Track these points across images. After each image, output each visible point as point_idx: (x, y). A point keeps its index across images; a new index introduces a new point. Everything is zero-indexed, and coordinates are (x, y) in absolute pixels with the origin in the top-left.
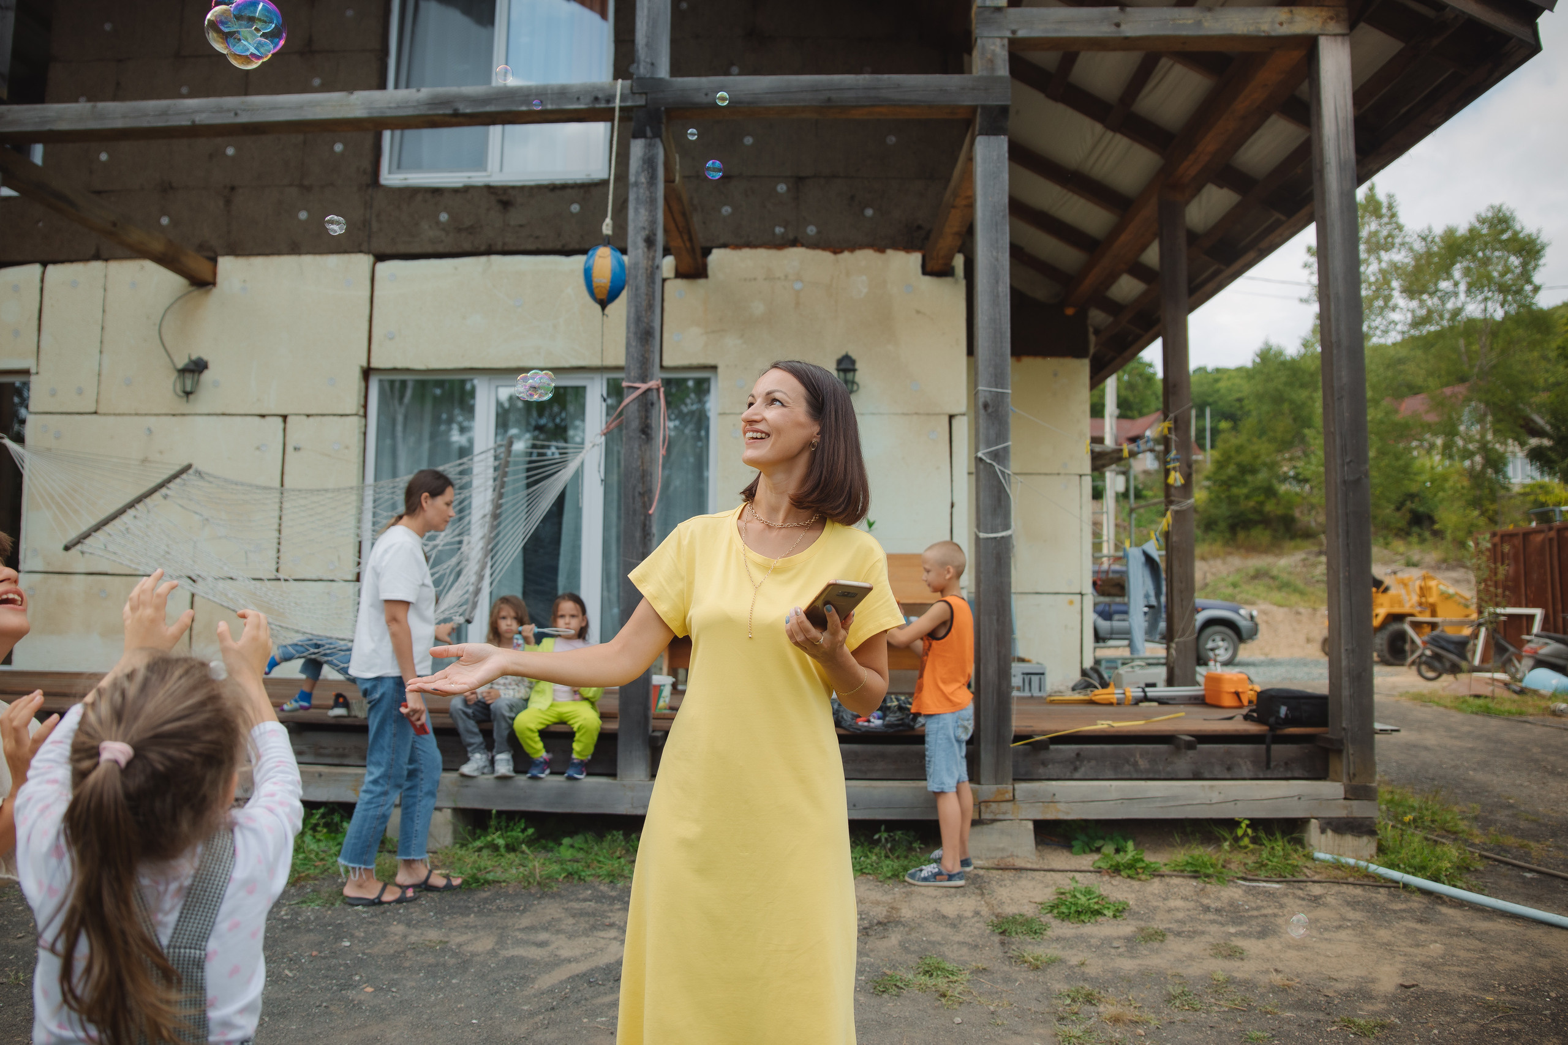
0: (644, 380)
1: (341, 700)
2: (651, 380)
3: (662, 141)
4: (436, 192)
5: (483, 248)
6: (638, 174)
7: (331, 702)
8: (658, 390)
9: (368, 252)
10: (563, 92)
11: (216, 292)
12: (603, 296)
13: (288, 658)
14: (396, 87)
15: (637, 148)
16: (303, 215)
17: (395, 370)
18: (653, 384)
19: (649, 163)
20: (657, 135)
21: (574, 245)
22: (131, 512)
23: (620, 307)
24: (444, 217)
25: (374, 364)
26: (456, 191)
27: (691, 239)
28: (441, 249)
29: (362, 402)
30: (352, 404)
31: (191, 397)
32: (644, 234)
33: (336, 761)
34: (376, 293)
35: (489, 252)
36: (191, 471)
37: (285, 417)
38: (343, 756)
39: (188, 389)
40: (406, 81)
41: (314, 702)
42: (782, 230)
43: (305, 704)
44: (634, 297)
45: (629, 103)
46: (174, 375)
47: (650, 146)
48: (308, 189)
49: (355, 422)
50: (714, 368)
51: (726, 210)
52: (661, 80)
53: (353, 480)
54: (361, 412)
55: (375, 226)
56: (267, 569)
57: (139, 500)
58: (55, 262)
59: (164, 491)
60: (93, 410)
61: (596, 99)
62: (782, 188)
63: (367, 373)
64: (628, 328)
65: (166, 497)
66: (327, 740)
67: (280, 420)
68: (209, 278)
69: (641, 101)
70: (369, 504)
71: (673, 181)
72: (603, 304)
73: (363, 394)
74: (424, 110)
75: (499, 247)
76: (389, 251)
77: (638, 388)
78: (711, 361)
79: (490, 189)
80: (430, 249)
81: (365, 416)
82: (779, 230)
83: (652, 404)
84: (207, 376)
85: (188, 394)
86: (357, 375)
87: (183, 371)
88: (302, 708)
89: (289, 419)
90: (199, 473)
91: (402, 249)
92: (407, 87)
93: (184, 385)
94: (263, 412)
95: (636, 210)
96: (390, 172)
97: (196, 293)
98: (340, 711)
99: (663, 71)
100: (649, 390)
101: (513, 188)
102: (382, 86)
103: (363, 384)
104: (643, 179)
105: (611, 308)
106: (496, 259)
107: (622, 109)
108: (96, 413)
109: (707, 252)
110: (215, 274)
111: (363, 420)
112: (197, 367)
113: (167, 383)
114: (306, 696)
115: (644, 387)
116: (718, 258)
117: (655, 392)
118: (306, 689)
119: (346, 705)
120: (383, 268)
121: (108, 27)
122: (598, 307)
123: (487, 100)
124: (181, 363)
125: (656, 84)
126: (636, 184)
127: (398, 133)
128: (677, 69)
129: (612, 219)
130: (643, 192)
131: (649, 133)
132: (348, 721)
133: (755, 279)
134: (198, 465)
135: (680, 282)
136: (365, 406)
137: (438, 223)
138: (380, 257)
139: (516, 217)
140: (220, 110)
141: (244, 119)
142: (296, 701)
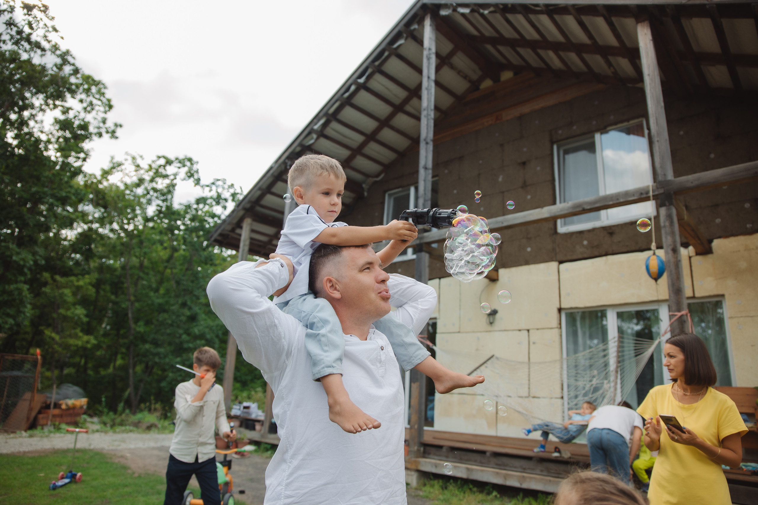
0: (679, 311)
1: (557, 450)
3: (674, 206)
4: (581, 233)
5: (604, 253)
6: (664, 222)
7: (553, 450)
8: (687, 315)
9: (556, 261)
10: (627, 193)
11: (499, 283)
12: (655, 276)
13: (535, 430)
14: (560, 202)
15: (663, 211)
16: (529, 249)
17: (571, 308)
18: (683, 312)
19: (669, 217)
20: (671, 204)
21: (644, 247)
23: (664, 280)
24: (585, 243)
25: (563, 306)
26: (589, 231)
27: (699, 239)
28: (586, 256)
29: (559, 322)
30: (554, 323)
31: (493, 324)
32: (671, 247)
33: (556, 475)
34: (561, 277)
35: (606, 254)
36: (494, 357)
37: (528, 331)
38: (559, 474)
39: (491, 321)
41: (547, 450)
42: (751, 225)
43: (542, 450)
44: (670, 276)
45: (656, 193)
46: (486, 316)
47: (668, 209)
48: (529, 239)
49: (556, 331)
50: (723, 296)
51: (718, 221)
52: (669, 181)
53: (558, 357)
54: (559, 326)
55: (558, 250)
56: (524, 392)
57: (478, 368)
58: (443, 277)
59: (485, 365)
60: (458, 331)
61: (642, 194)
62: (747, 205)
63: (560, 310)
64: (669, 288)
65: (486, 367)
66: (552, 466)
67: (526, 332)
68: (496, 278)
69: (661, 191)
70: (565, 366)
71: (683, 219)
72: (656, 279)
73: (559, 318)
74: (571, 210)
75: (611, 252)
76: (564, 259)
77: (676, 315)
78: (720, 293)
79: (604, 229)
80: (581, 257)
81: (560, 328)
82: (749, 226)
83: (685, 322)
84: (498, 316)
85: (491, 323)
86: (556, 311)
87: (490, 315)
88: (542, 451)
89: (530, 331)
90: (497, 358)
91: (569, 258)
92: (564, 202)
93: (490, 320)
94: (520, 328)
95: (666, 238)
96: (561, 227)
97: (492, 284)
98: (556, 454)
99: (670, 176)
100: (682, 316)
101: (614, 226)
102: (554, 203)
103: (558, 315)
104: (667, 224)
105: (660, 281)
106: (610, 258)
107: (653, 196)
108: (459, 332)
109: (710, 241)
110: (498, 276)
111: (560, 330)
112: (494, 313)
113: (484, 320)
114: (543, 447)
115: (679, 314)
116: (716, 243)
117: (685, 317)
118: (543, 443)
119: (559, 452)
120: (563, 266)
121: (455, 192)
122: (653, 281)
123: (595, 202)
124: (488, 311)
125: (667, 183)
126: (665, 226)
127: (563, 220)
128: (677, 174)
129: (656, 242)
130: (668, 229)
131: (667, 203)
132: (560, 459)
133: (739, 251)
134: (497, 354)
135: (699, 258)
136: (560, 324)
137: (583, 245)
138: (561, 262)
139: (616, 238)
140: (497, 222)
141: (505, 224)
142: (539, 448)
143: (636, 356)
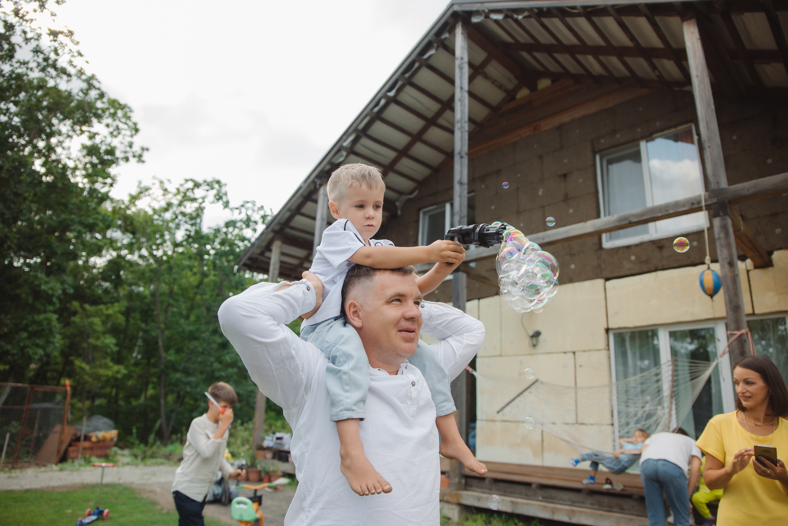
0: (738, 329)
1: (608, 481)
2: (742, 329)
3: (729, 216)
4: (628, 247)
5: (653, 269)
6: (719, 234)
7: (604, 482)
8: (747, 334)
9: (601, 278)
10: (676, 204)
12: (710, 292)
13: (584, 460)
14: (605, 216)
15: (717, 222)
16: (573, 266)
17: (620, 328)
18: (743, 331)
19: (724, 228)
20: (726, 214)
21: (697, 261)
22: (518, 399)
23: (720, 296)
24: (633, 258)
25: (611, 326)
26: (637, 245)
27: (758, 251)
28: (633, 272)
29: (607, 343)
30: (602, 344)
31: (536, 347)
32: (727, 261)
33: (608, 509)
34: (608, 295)
35: (656, 270)
36: (539, 382)
37: (574, 353)
38: (611, 507)
39: (534, 343)
40: (608, 213)
41: (597, 481)
43: (592, 481)
44: (727, 292)
45: (709, 202)
46: (529, 338)
47: (723, 220)
48: (572, 255)
49: (604, 353)
51: (778, 231)
52: (723, 189)
53: (606, 381)
54: (607, 348)
55: (603, 266)
56: (571, 419)
57: (521, 394)
58: (482, 298)
59: (529, 390)
60: (499, 354)
61: (693, 204)
63: (607, 330)
64: (726, 305)
65: (530, 393)
67: (572, 355)
69: (715, 200)
70: (614, 392)
71: (740, 230)
72: (712, 295)
73: (606, 339)
74: (617, 224)
75: (660, 267)
76: (610, 276)
77: (735, 334)
79: (653, 242)
80: (628, 273)
81: (609, 349)
83: (745, 341)
84: (541, 338)
85: (534, 346)
86: (603, 332)
87: (532, 336)
88: (591, 483)
89: (577, 354)
90: (542, 383)
91: (616, 274)
92: (609, 214)
93: (532, 342)
94: (565, 350)
95: (721, 251)
96: (607, 241)
98: (607, 486)
99: (724, 184)
100: (742, 335)
101: (663, 239)
102: (598, 216)
103: (606, 336)
104: (722, 235)
105: (716, 297)
106: (660, 273)
107: (706, 206)
108: (500, 356)
109: (770, 253)
111: (608, 352)
112: (537, 334)
113: (527, 341)
114: (593, 478)
115: (738, 333)
116: (777, 256)
117: (745, 336)
118: (592, 474)
119: (610, 483)
120: (610, 284)
121: (493, 207)
122: (709, 298)
123: (643, 214)
124: (531, 333)
125: (722, 191)
126: (719, 238)
127: (608, 234)
128: (731, 181)
129: (710, 256)
130: (723, 241)
131: (721, 214)
134: (542, 378)
135: (758, 271)
136: (608, 345)
137: (631, 261)
138: (607, 279)
139: (667, 253)
140: (537, 239)
142: (589, 479)
143: (692, 380)
